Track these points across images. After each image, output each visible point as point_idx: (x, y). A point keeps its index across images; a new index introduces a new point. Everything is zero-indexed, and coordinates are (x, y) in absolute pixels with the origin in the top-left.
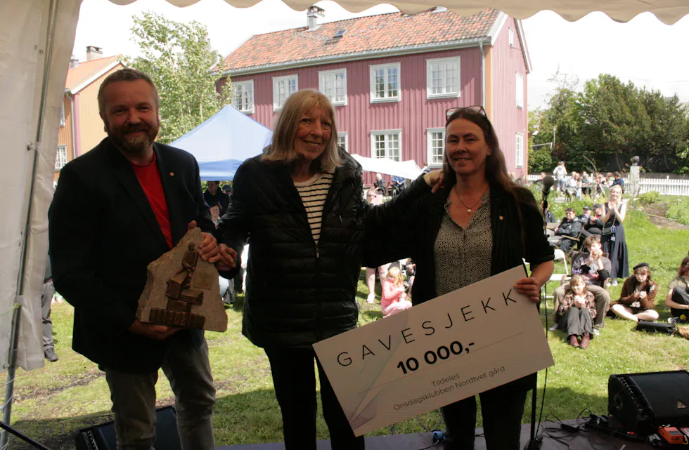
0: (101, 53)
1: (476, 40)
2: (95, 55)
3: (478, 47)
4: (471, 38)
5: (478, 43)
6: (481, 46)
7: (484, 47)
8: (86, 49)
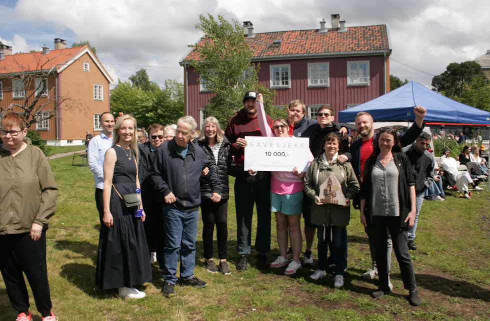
0: (65, 44)
1: (381, 51)
2: (61, 46)
3: (384, 55)
4: (378, 50)
5: (383, 53)
6: (385, 55)
7: (386, 55)
8: (54, 41)
